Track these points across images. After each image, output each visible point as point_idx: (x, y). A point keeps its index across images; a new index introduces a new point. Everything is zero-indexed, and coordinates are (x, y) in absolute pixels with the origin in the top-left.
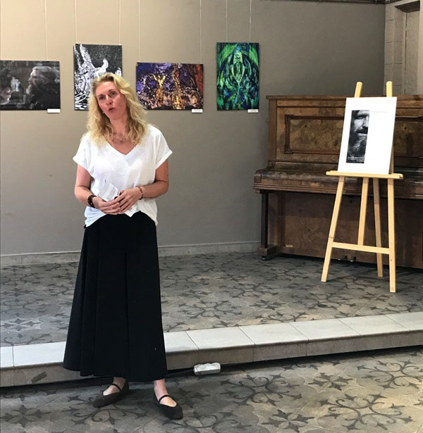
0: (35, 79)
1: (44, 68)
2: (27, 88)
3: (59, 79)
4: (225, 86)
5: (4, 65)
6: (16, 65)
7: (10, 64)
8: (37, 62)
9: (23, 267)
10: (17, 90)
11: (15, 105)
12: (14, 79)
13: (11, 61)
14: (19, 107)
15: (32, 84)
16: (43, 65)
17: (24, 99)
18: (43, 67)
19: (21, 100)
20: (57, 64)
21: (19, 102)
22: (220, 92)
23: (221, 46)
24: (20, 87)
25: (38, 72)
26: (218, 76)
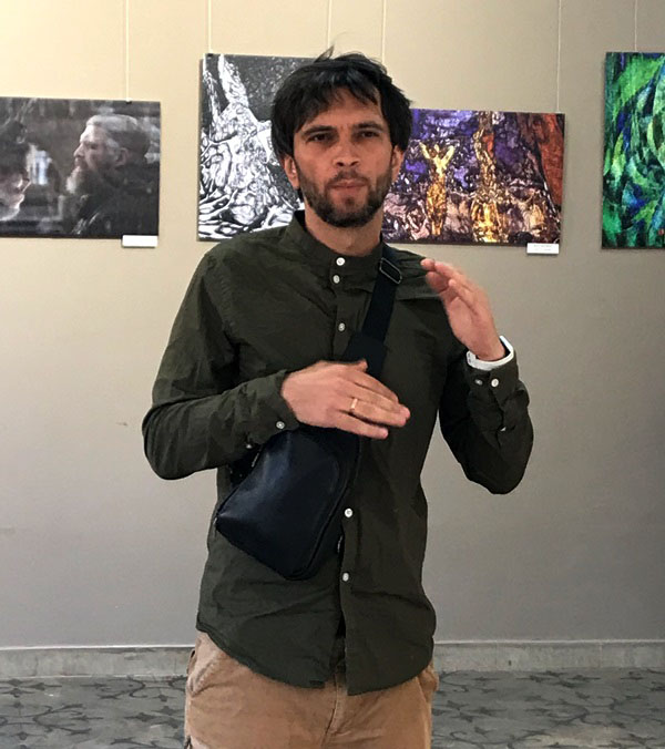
0: (91, 151)
1: (117, 121)
2: (69, 175)
3: (158, 151)
4: (625, 178)
5: (10, 110)
6: (42, 111)
7: (24, 108)
8: (99, 103)
9: (40, 686)
10: (42, 181)
11: (34, 224)
12: (33, 148)
13: (27, 100)
14: (47, 229)
15: (84, 165)
16: (116, 113)
17: (60, 208)
18: (115, 119)
19: (50, 209)
20: (154, 111)
21: (46, 214)
22: (610, 194)
23: (618, 64)
24: (50, 172)
25: (102, 130)
26: (607, 150)
